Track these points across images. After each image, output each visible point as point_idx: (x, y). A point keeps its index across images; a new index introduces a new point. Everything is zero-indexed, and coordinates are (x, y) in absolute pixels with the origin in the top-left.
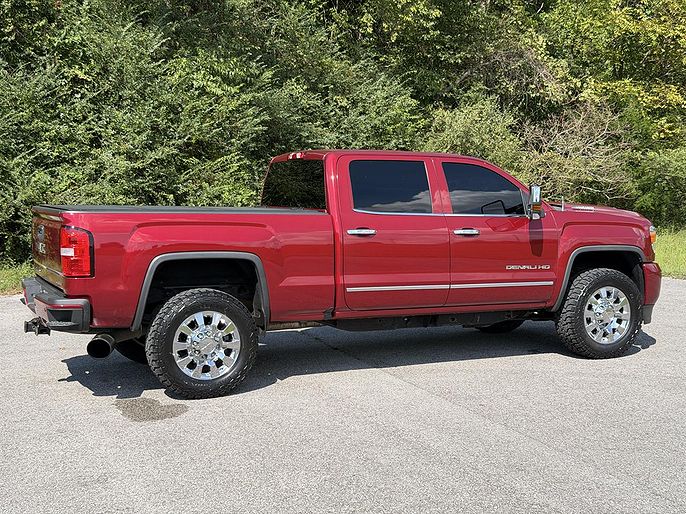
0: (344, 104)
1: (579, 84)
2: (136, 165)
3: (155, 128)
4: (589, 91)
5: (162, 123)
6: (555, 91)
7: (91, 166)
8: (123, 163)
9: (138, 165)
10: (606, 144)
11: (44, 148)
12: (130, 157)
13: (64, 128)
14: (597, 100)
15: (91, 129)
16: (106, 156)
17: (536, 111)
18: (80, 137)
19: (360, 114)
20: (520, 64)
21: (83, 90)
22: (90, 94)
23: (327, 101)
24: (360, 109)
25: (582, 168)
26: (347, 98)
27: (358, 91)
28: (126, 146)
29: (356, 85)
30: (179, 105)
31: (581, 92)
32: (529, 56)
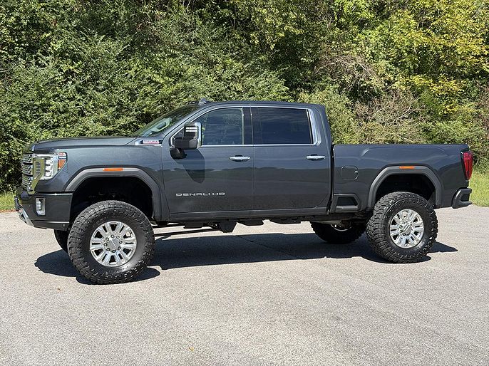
0: (240, 89)
1: (392, 78)
2: (108, 129)
3: (120, 103)
4: (399, 82)
5: (125, 101)
6: (376, 83)
7: (79, 128)
8: (100, 128)
9: (110, 128)
10: (409, 117)
11: (47, 117)
12: (106, 123)
13: (61, 104)
14: (404, 89)
15: (78, 105)
16: (89, 121)
17: (361, 94)
18: (72, 110)
19: (250, 96)
20: (354, 64)
21: (74, 79)
22: (78, 82)
23: (229, 88)
24: (250, 93)
25: (394, 133)
26: (243, 86)
27: (250, 81)
28: (103, 115)
29: (248, 77)
30: (136, 89)
31: (394, 83)
32: (359, 60)
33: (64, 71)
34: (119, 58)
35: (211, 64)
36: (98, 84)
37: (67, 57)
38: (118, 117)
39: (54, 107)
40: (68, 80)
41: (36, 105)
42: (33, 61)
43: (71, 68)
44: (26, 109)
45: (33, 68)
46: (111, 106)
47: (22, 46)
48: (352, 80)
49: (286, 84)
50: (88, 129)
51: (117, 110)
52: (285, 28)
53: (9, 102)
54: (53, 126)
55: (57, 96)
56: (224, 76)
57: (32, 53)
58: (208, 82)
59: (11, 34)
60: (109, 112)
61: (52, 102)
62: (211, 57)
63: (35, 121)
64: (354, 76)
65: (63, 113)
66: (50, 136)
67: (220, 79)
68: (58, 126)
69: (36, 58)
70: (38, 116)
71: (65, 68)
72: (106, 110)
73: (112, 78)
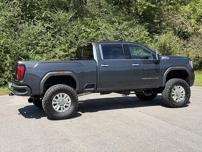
0: (127, 34)
2: (66, 54)
3: (71, 42)
5: (73, 40)
6: (190, 30)
7: (53, 54)
8: (62, 53)
9: (67, 53)
11: (38, 48)
12: (65, 51)
13: (44, 43)
15: (52, 43)
16: (57, 50)
17: (184, 36)
18: (49, 45)
19: (131, 37)
20: (180, 21)
21: (50, 31)
22: (52, 32)
23: (121, 33)
24: (131, 36)
25: (199, 53)
26: (128, 32)
27: (131, 30)
28: (63, 47)
29: (130, 28)
30: (78, 35)
31: (199, 30)
32: (182, 19)
33: (46, 27)
34: (70, 20)
35: (113, 23)
36: (61, 33)
37: (47, 21)
38: (70, 48)
39: (41, 44)
40: (48, 31)
41: (33, 43)
42: (32, 23)
43: (49, 25)
44: (29, 45)
45: (32, 26)
46: (67, 43)
47: (27, 16)
48: (179, 28)
49: (148, 31)
50: (57, 54)
51: (70, 45)
52: (147, 4)
53: (21, 42)
54: (42, 53)
55: (43, 38)
56: (119, 28)
57: (32, 19)
58: (112, 31)
59: (22, 10)
60: (66, 46)
61: (40, 42)
62: (113, 19)
63: (33, 50)
64: (180, 26)
65: (45, 46)
66: (40, 57)
67: (117, 30)
68: (44, 53)
69: (33, 22)
70: (34, 48)
71: (46, 25)
72: (65, 45)
73: (67, 30)
